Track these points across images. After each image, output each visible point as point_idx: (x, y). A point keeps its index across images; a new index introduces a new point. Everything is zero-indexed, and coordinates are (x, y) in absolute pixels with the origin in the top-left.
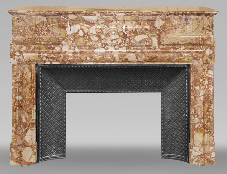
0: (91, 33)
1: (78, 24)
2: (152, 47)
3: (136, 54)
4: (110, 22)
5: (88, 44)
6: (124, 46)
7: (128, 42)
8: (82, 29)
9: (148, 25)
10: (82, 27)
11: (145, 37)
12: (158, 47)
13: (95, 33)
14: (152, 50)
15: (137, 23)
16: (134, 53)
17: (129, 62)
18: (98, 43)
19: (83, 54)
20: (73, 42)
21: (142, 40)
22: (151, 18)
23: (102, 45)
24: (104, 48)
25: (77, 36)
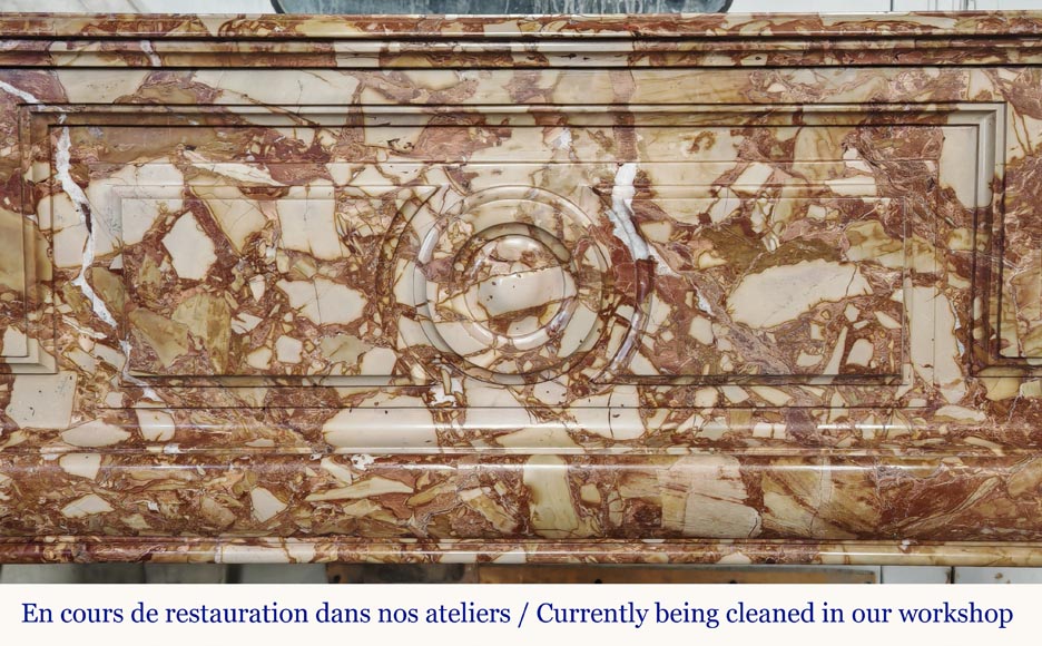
0: (289, 241)
1: (155, 154)
2: (901, 391)
3: (741, 459)
4: (485, 135)
5: (258, 360)
6: (625, 376)
7: (668, 336)
8: (195, 206)
9: (861, 165)
10: (200, 185)
11: (835, 283)
12: (960, 392)
13: (330, 247)
14: (898, 426)
15: (753, 149)
16: (724, 445)
17: (674, 536)
18: (359, 346)
19: (213, 460)
20: (110, 342)
21: (804, 322)
22: (901, 85)
23: (402, 369)
24: (419, 402)
25: (148, 274)
